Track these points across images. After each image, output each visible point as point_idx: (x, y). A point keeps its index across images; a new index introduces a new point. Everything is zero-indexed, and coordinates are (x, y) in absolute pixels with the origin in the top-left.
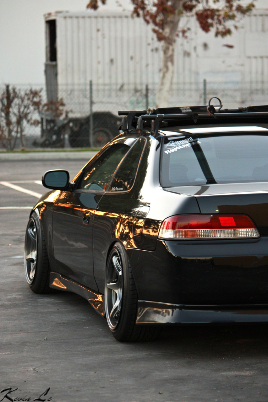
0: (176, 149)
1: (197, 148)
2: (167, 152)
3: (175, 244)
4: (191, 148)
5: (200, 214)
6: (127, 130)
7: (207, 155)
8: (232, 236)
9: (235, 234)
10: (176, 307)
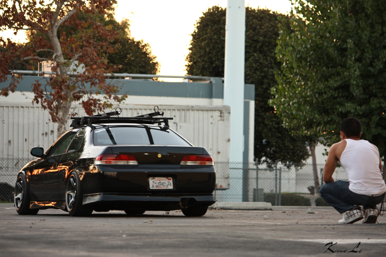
0: (100, 131)
1: (108, 131)
2: (96, 132)
3: (101, 166)
4: (106, 132)
5: (113, 154)
6: (75, 126)
7: (113, 134)
8: (126, 164)
9: (127, 163)
10: (101, 194)
